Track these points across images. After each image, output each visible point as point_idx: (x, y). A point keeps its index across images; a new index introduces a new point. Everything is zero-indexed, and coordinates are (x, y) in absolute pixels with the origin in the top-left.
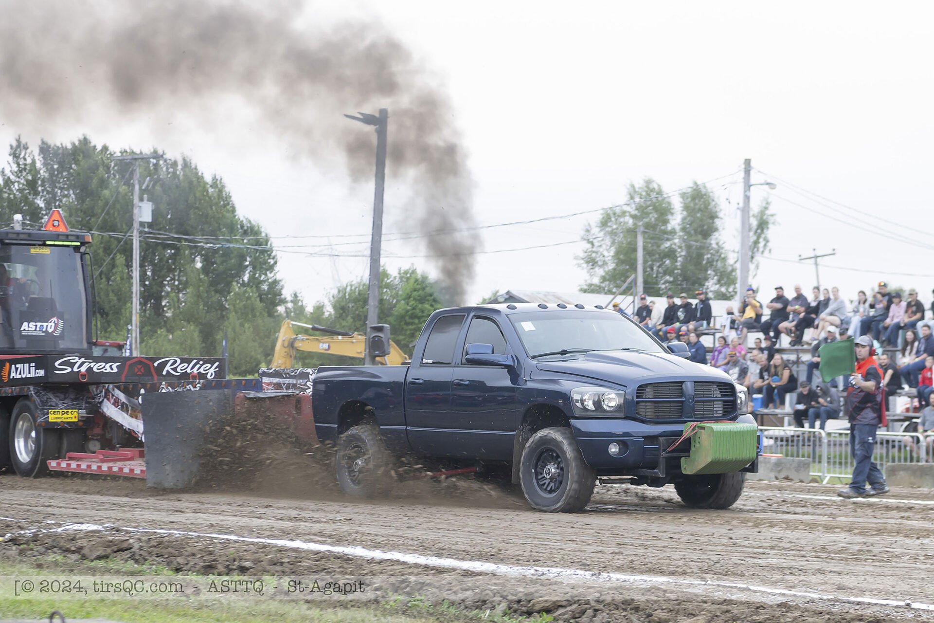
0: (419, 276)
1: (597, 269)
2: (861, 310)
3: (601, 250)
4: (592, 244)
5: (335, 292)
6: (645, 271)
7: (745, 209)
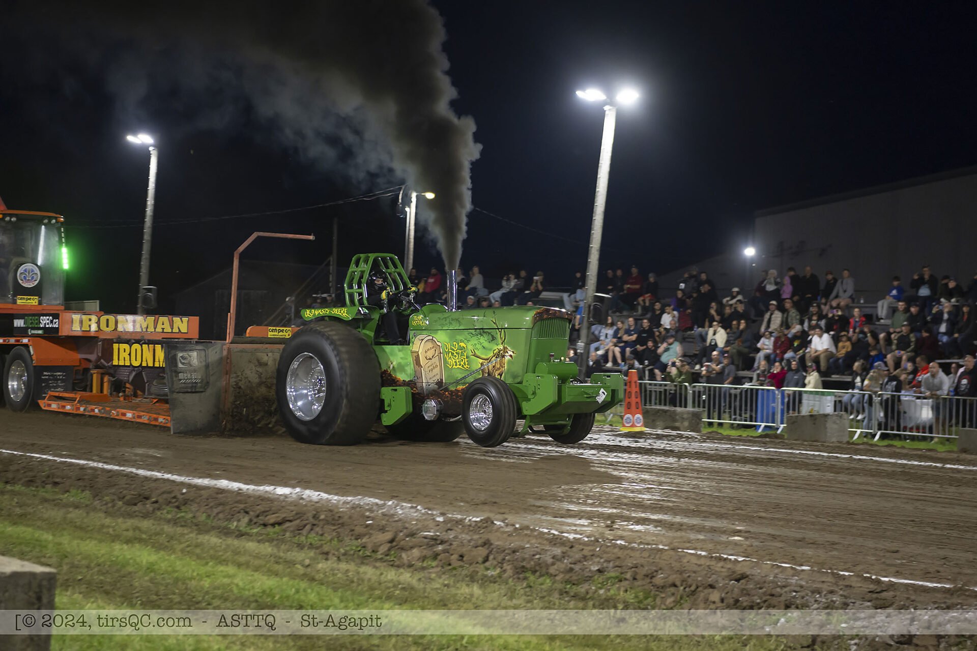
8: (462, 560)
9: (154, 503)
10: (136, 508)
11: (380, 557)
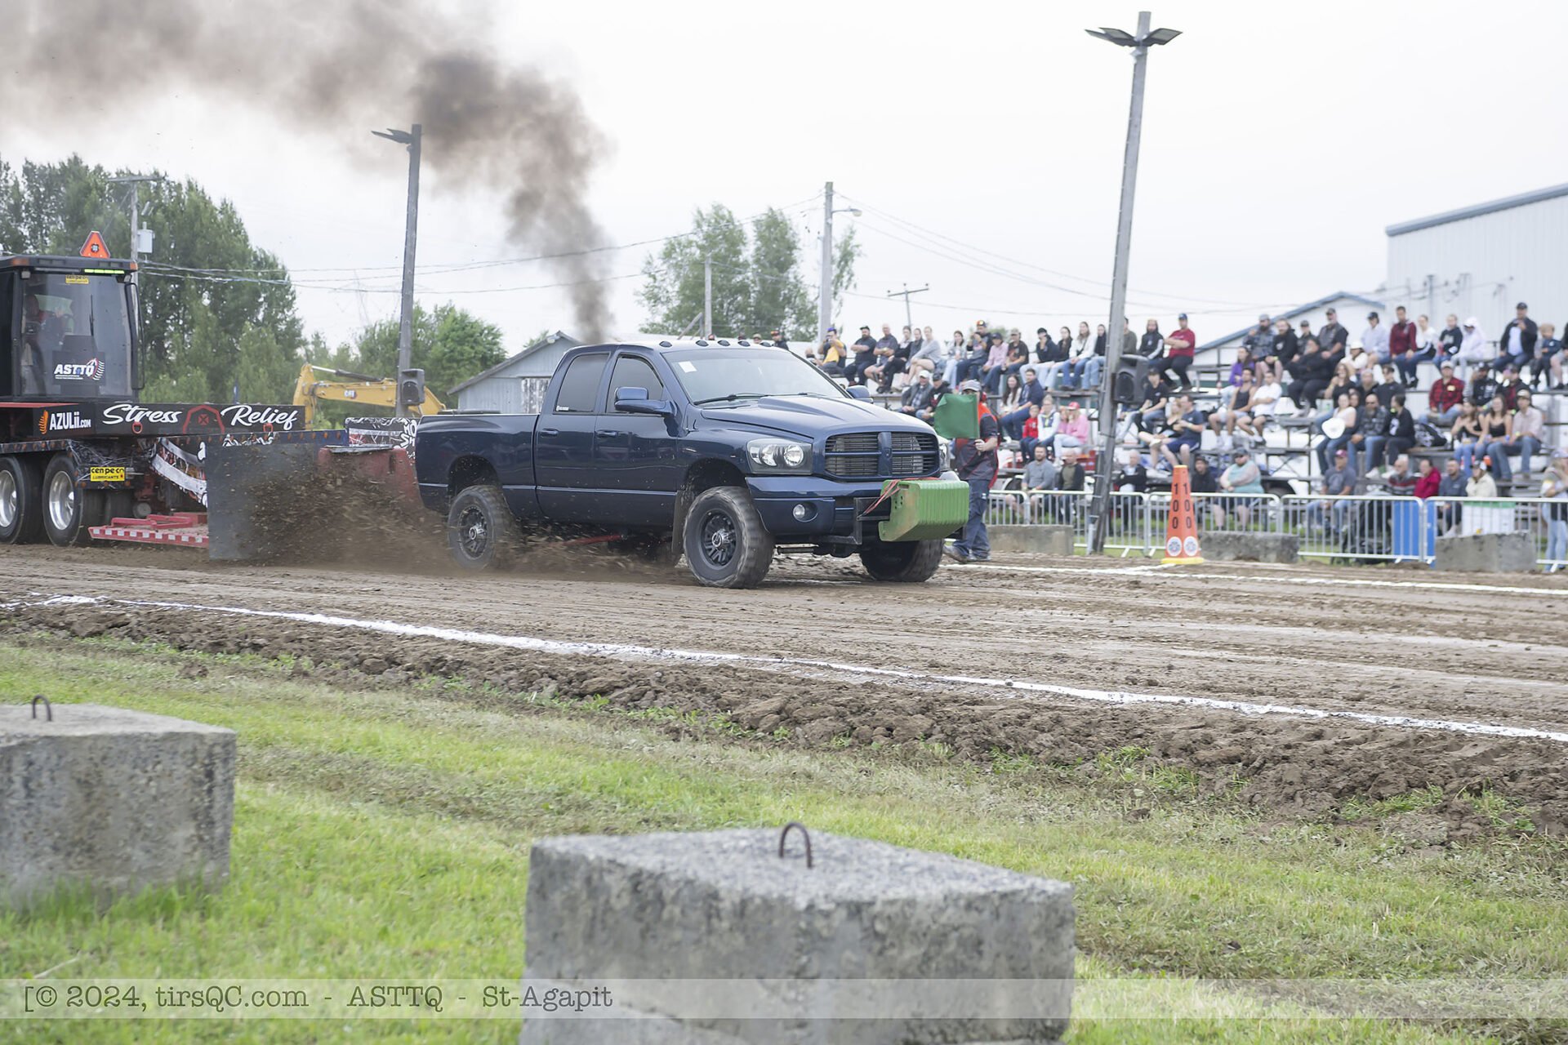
0: (458, 314)
1: (659, 306)
2: (958, 352)
3: (664, 284)
4: (655, 278)
5: (363, 332)
6: (713, 309)
7: (827, 240)
8: (890, 735)
9: (408, 669)
10: (378, 678)
11: (760, 734)
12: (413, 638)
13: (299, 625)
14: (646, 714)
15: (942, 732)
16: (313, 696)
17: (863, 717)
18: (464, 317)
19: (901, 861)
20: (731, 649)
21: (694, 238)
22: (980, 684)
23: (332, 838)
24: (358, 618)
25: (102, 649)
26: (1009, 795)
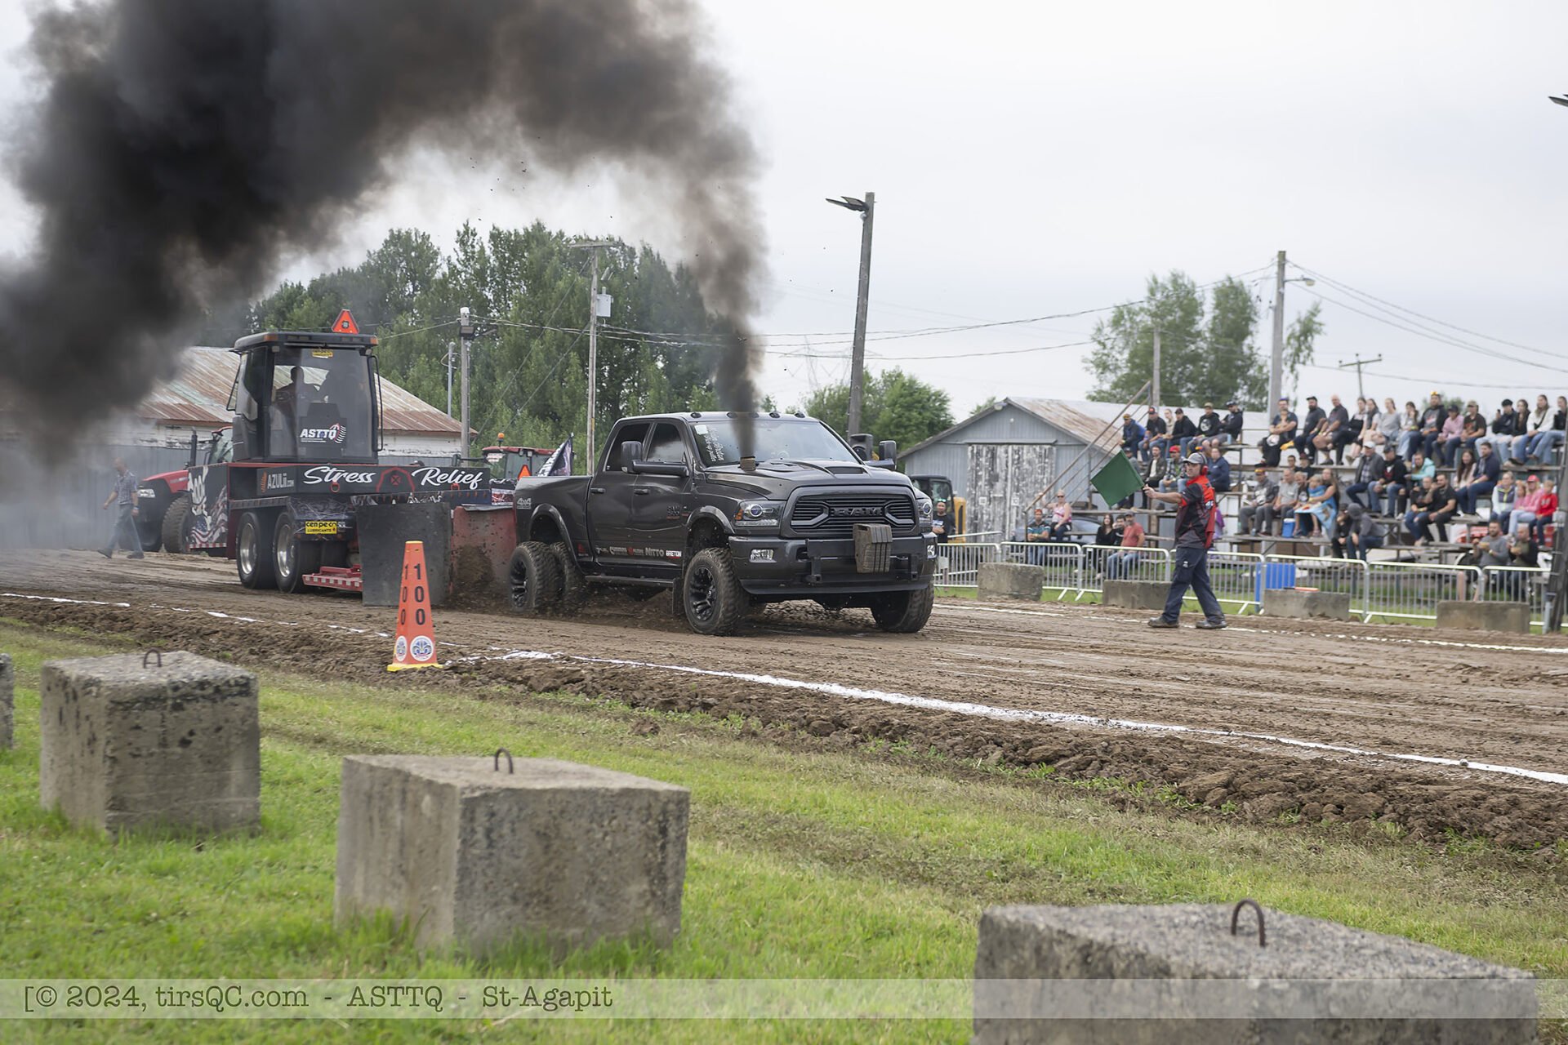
0: (906, 379)
1: (1108, 374)
3: (1114, 353)
4: (1104, 346)
5: (812, 396)
6: (1162, 377)
7: (1278, 312)
8: (1340, 813)
9: (855, 732)
10: (826, 740)
11: (1207, 808)
12: (860, 701)
13: (749, 685)
14: (1092, 784)
15: (1394, 811)
16: (762, 755)
17: (1312, 794)
18: (912, 382)
19: (1356, 942)
20: (1178, 720)
21: (1145, 305)
22: (1433, 764)
23: (780, 897)
24: (806, 680)
25: (558, 704)
26: (1464, 879)
